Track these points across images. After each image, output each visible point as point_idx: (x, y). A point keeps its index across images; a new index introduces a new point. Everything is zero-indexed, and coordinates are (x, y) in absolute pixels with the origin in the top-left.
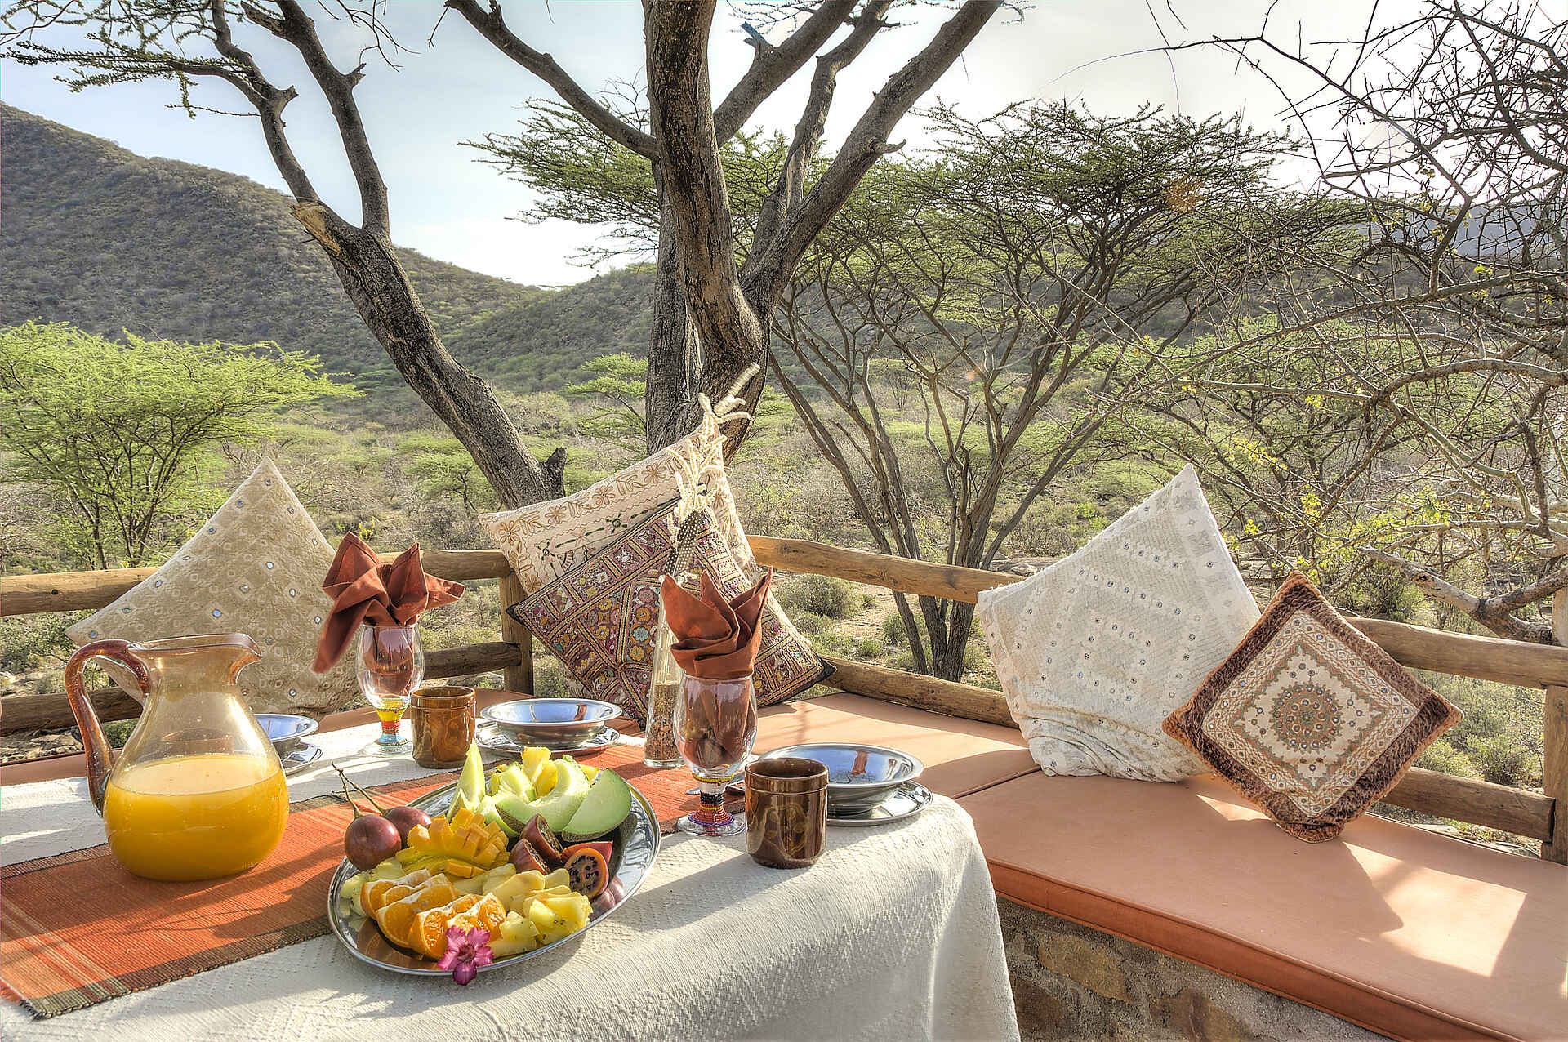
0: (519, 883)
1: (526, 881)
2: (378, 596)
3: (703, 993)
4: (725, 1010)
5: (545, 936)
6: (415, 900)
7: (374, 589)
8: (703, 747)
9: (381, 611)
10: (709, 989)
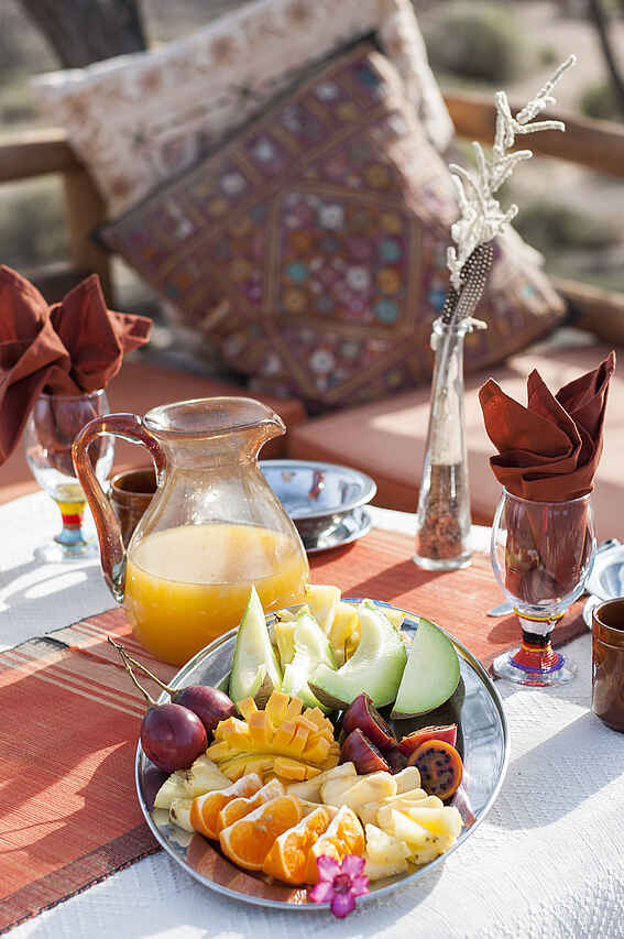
0: (368, 788)
1: (375, 785)
2: (58, 361)
3: (583, 904)
4: (604, 920)
5: (417, 857)
6: (258, 817)
7: (54, 352)
8: (530, 580)
9: (62, 377)
10: (588, 900)
